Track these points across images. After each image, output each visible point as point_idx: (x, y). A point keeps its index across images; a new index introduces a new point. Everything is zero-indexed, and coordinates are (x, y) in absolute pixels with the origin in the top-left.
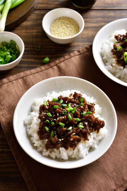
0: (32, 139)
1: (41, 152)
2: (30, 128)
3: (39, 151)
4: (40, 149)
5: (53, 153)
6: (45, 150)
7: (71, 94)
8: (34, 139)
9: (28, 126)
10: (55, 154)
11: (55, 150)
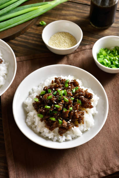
0: (43, 134)
1: (58, 141)
2: (36, 127)
3: (55, 141)
4: (56, 138)
5: (68, 135)
6: (60, 137)
7: (53, 81)
8: (45, 133)
9: (33, 126)
10: (70, 136)
11: (68, 132)
